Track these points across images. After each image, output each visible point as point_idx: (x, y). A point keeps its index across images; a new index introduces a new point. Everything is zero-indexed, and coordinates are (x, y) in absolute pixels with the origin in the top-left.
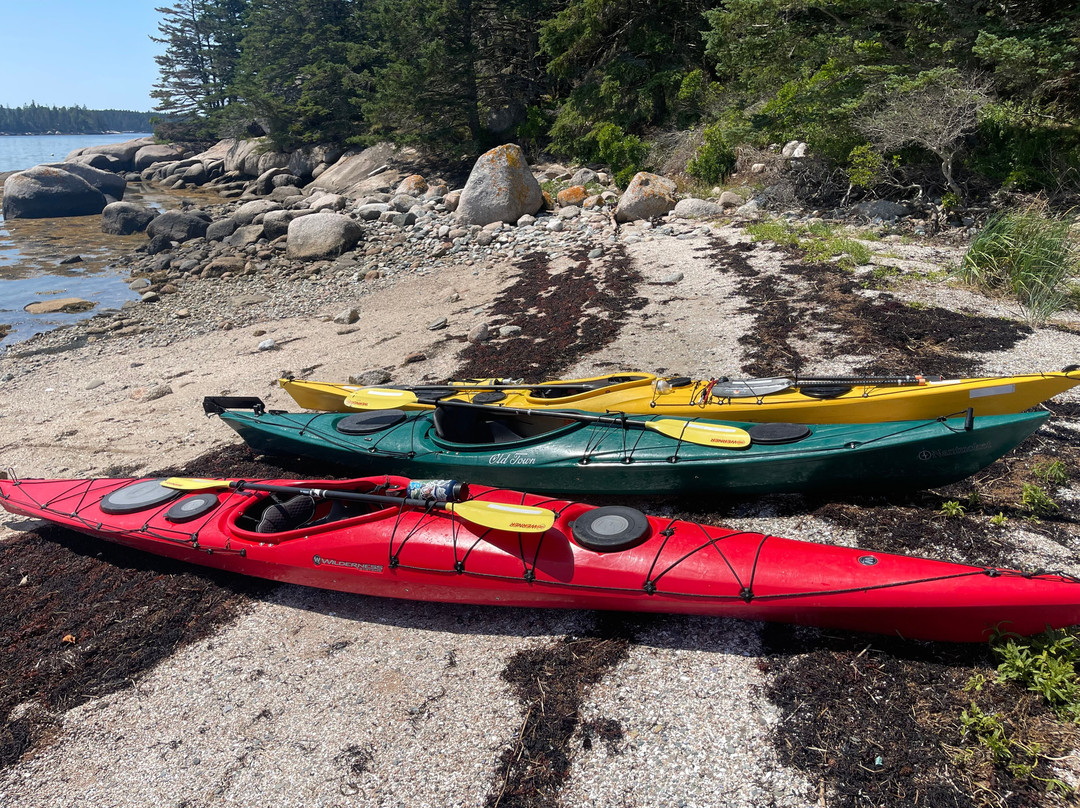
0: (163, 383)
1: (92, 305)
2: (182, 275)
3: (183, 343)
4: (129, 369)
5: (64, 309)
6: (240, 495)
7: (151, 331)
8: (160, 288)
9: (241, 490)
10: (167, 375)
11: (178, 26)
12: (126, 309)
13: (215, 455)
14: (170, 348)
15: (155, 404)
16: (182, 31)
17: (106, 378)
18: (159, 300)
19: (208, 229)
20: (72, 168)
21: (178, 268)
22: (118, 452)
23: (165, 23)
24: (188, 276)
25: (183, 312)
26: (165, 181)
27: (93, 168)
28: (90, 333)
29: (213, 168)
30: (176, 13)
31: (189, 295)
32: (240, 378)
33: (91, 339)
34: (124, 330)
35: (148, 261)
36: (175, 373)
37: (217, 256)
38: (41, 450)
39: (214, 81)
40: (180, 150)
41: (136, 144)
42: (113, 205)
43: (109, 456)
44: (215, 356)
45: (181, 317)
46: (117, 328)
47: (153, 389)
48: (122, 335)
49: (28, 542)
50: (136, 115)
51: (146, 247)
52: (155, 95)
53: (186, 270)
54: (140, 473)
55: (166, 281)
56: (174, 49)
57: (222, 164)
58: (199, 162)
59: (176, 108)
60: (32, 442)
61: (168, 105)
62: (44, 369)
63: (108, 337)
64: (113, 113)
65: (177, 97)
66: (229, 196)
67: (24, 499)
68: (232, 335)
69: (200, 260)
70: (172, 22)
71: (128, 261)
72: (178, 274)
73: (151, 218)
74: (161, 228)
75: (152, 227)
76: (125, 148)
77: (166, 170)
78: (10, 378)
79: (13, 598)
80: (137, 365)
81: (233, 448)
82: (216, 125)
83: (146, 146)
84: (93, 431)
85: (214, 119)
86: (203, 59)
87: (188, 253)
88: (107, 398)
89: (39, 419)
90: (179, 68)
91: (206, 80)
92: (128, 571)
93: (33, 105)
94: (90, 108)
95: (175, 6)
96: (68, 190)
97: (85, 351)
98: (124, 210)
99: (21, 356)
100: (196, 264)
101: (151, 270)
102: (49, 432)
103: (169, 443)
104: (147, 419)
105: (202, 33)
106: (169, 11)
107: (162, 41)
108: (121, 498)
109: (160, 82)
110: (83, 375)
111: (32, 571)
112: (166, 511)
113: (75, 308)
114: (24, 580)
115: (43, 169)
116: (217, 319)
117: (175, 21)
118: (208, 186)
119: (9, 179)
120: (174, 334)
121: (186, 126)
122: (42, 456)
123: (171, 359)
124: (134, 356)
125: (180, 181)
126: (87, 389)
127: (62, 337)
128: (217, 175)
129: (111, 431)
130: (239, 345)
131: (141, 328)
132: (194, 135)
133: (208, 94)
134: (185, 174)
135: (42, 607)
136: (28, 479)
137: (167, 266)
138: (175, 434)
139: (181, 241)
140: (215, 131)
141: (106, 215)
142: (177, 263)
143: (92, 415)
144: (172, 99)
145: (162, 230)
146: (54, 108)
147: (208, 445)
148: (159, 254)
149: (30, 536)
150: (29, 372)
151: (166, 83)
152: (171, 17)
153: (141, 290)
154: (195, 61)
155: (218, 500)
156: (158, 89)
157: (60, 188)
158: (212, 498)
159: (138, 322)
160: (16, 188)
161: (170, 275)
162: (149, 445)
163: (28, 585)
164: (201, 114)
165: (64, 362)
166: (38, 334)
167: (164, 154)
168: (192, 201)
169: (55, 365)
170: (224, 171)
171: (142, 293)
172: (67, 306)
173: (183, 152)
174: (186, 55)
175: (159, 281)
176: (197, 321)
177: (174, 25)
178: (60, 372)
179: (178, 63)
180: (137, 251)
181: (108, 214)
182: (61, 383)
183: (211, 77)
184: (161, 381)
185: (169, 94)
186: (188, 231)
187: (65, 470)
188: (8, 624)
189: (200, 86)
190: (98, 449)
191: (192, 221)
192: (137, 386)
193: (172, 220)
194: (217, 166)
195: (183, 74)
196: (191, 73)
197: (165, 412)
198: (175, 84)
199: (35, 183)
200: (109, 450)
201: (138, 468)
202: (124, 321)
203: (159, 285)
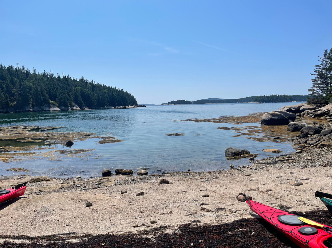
0: (300, 181)
1: (281, 152)
2: (310, 146)
3: (308, 169)
4: (290, 174)
5: (273, 152)
6: (326, 233)
7: (298, 162)
8: (302, 149)
9: (327, 230)
10: (302, 178)
11: (320, 70)
12: (291, 154)
13: (316, 212)
14: (303, 169)
15: (297, 187)
16: (322, 71)
17: (282, 175)
18: (302, 153)
19: (321, 132)
20: (281, 112)
21: (309, 143)
22: (283, 200)
23: (316, 69)
24: (312, 146)
25: (309, 158)
26: (308, 116)
27: (287, 112)
28: (279, 160)
29: (325, 112)
30: (320, 66)
31: (312, 153)
32: (328, 185)
33: (279, 162)
34: (290, 161)
35: (300, 140)
36: (304, 178)
37: (323, 141)
38: (261, 193)
39: (330, 85)
40: (315, 106)
41: (301, 105)
42: (291, 123)
43: (281, 201)
44: (319, 175)
45: (308, 160)
46: (287, 160)
47: (296, 182)
48: (288, 162)
49: (255, 222)
50: (302, 96)
51: (299, 136)
52: (310, 90)
53: (312, 144)
54: (290, 210)
55: (304, 147)
56: (318, 77)
57: (329, 111)
58: (321, 110)
59: (316, 94)
60: (259, 190)
61: (313, 93)
62: (265, 169)
63: (284, 162)
64: (295, 96)
65: (317, 91)
66: (330, 121)
67: (256, 208)
68: (326, 169)
69: (317, 142)
70: (318, 69)
71: (293, 140)
72: (309, 145)
73: (303, 127)
74: (305, 130)
75: (302, 130)
76: (297, 106)
77: (309, 113)
78: (256, 169)
79: (249, 238)
80: (292, 173)
81: (323, 211)
82: (329, 99)
83: (304, 105)
84: (277, 191)
85: (328, 97)
86: (327, 79)
87: (313, 139)
88: (282, 182)
89: (262, 183)
90: (319, 82)
91: (327, 85)
92: (283, 243)
93: (273, 95)
94: (288, 95)
95: (320, 64)
96: (279, 118)
97: (277, 165)
98: (295, 124)
99: (260, 163)
100: (316, 143)
101: (300, 143)
102: (264, 188)
103: (300, 202)
104: (294, 192)
105: (328, 71)
106: (318, 66)
107: (315, 75)
108: (284, 218)
109: (312, 87)
110: (276, 173)
111: (255, 231)
112: (299, 228)
113: (276, 152)
114: (253, 233)
115: (273, 112)
116: (321, 162)
117: (320, 69)
118: (323, 118)
119: (264, 115)
120: (305, 165)
121: (318, 99)
122: (262, 195)
123: (304, 173)
124: (292, 170)
125: (314, 116)
126: (276, 177)
127: (271, 160)
128: (326, 114)
129: (282, 193)
130: (328, 173)
131: (295, 161)
132: (321, 102)
133: (327, 89)
134: (316, 114)
135: (256, 245)
136: (258, 202)
137: (306, 142)
138: (303, 200)
139: (311, 135)
140: (328, 100)
141: (289, 126)
142: (309, 142)
143: (277, 186)
144: (315, 91)
145: (306, 131)
146: (278, 95)
147: (314, 207)
148: (303, 139)
149: (256, 220)
150: (261, 169)
151: (314, 87)
152: (319, 67)
153: (296, 149)
154: (325, 79)
155: (317, 231)
156: (311, 89)
157: (277, 118)
158: (316, 230)
159: (294, 159)
160: (265, 117)
161: (306, 145)
162: (294, 201)
163: (253, 235)
164: (324, 95)
165: (271, 168)
166: (265, 158)
167: (310, 108)
168: (316, 122)
169: (268, 168)
170: (329, 113)
171: (297, 150)
172: (274, 151)
173: (316, 107)
174: (322, 78)
175: (302, 147)
176: (314, 162)
177: (319, 70)
178: (269, 170)
179: (319, 81)
180: (297, 137)
181: (289, 125)
182: (269, 174)
183: (329, 84)
184: (299, 180)
185: (314, 90)
186: (314, 132)
187: (267, 201)
188: (247, 246)
189: (325, 87)
190: (277, 198)
191: (316, 129)
192: (291, 180)
193: (310, 128)
194: (327, 111)
195: (320, 84)
196: (323, 83)
197: (300, 191)
198: (317, 87)
199: (270, 116)
200: (281, 199)
201: (289, 208)
202: (290, 158)
203: (302, 148)
